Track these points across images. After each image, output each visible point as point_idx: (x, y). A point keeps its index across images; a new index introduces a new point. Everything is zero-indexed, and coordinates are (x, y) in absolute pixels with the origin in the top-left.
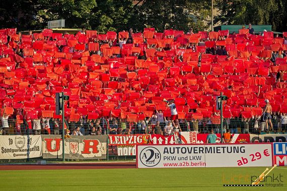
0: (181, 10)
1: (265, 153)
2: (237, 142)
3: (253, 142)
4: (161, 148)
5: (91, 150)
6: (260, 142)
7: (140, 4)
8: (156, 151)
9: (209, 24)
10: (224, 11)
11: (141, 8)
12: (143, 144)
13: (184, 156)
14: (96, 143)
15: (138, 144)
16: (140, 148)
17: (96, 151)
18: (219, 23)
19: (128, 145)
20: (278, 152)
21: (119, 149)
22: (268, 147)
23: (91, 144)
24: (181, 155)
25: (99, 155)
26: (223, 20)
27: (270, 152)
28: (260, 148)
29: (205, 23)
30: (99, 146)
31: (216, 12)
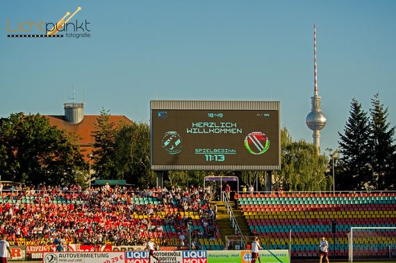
0: (71, 171)
1: (121, 258)
2: (104, 251)
3: (114, 251)
4: (58, 254)
5: (16, 254)
6: (119, 251)
7: (46, 166)
8: (54, 256)
9: (88, 179)
10: (97, 172)
11: (47, 169)
12: (47, 252)
13: (72, 259)
14: (19, 251)
15: (44, 252)
16: (45, 254)
17: (19, 255)
18: (94, 178)
19: (38, 252)
20: (128, 257)
21: (33, 254)
22: (123, 254)
23: (16, 251)
24: (70, 258)
25: (21, 258)
26: (97, 177)
27: (123, 257)
28: (117, 255)
29: (86, 179)
30: (21, 252)
31: (92, 172)
